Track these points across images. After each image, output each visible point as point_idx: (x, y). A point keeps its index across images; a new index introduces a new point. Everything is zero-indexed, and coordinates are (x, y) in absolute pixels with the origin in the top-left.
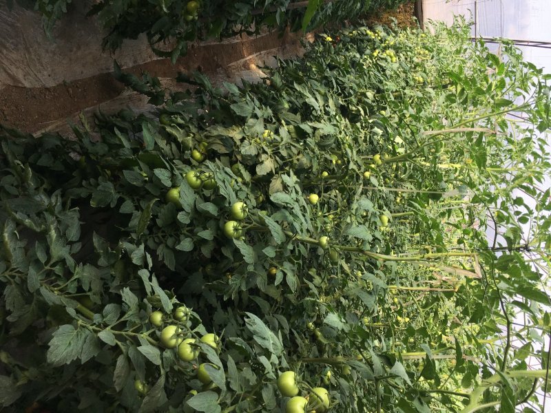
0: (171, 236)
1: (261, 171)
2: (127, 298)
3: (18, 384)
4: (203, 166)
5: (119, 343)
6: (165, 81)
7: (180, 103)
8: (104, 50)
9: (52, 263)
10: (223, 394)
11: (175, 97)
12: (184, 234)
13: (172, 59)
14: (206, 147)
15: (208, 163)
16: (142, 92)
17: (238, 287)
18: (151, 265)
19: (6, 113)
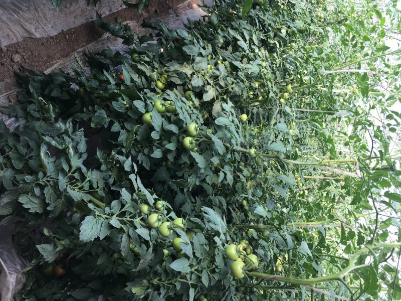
0: (147, 147)
1: (207, 97)
2: (125, 195)
3: (58, 249)
4: (165, 94)
5: (123, 226)
6: (132, 24)
7: (145, 45)
8: (88, 4)
9: (72, 171)
10: (191, 259)
11: (142, 40)
12: (156, 146)
13: (138, 10)
14: (166, 79)
15: (168, 91)
16: (118, 36)
17: (194, 182)
18: (136, 170)
19: (25, 58)
